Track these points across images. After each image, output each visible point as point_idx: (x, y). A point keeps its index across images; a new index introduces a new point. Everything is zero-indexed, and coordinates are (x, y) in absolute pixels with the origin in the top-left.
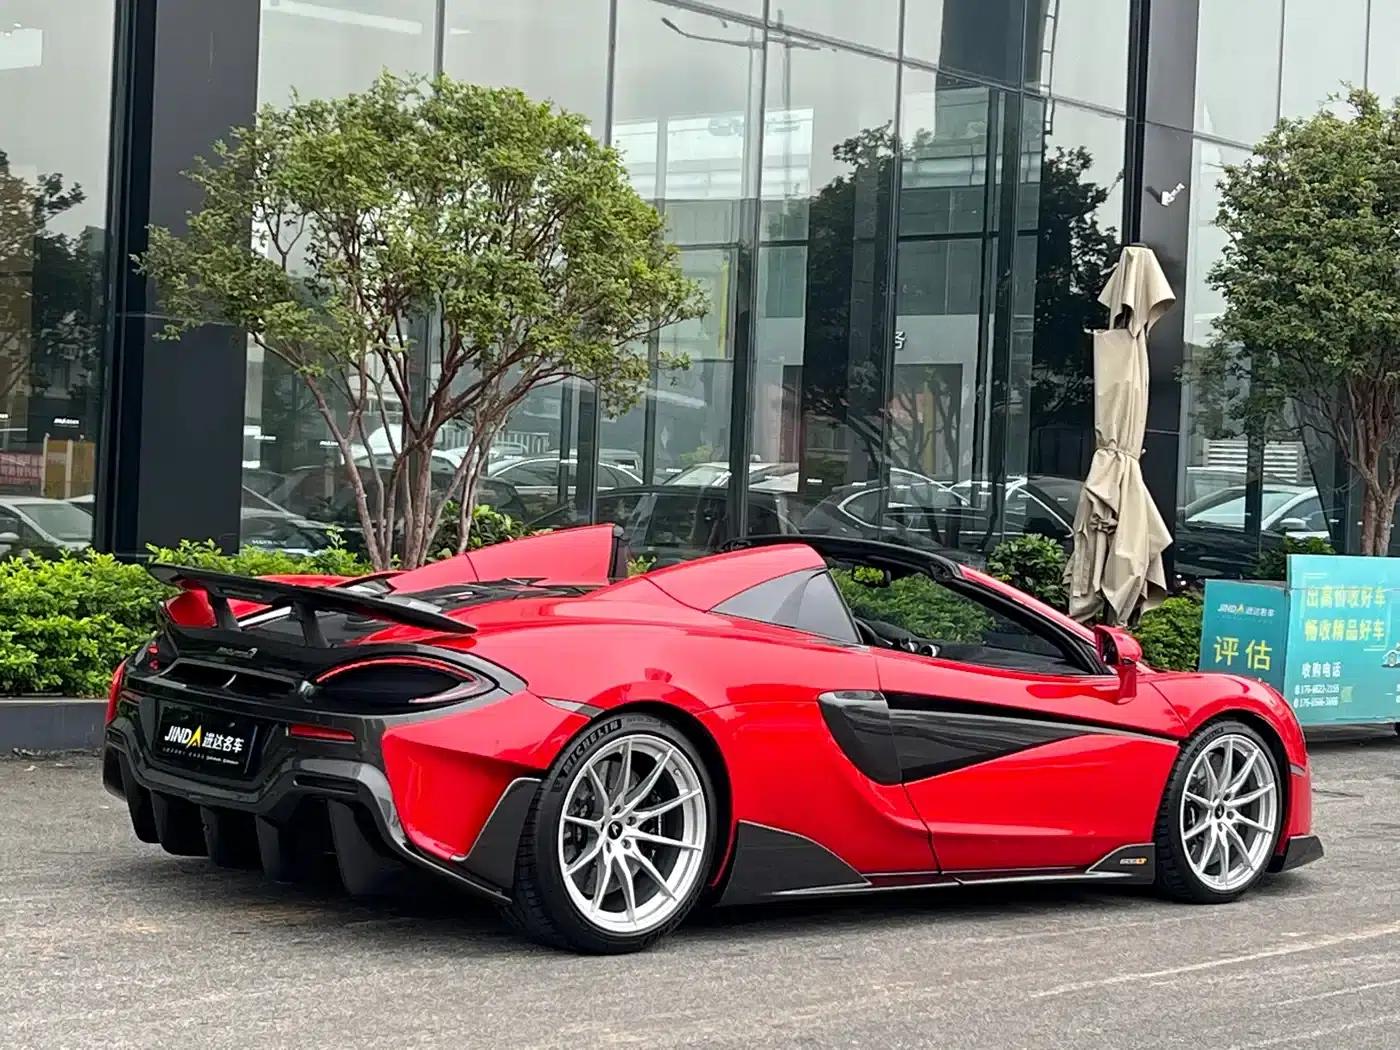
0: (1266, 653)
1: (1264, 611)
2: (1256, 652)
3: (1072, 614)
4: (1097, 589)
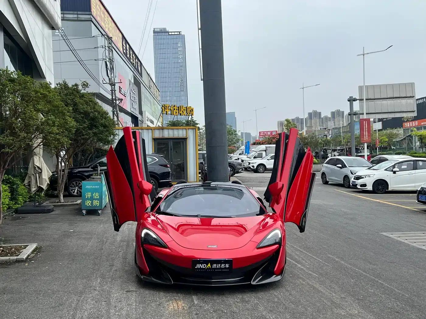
0: (98, 195)
1: (97, 187)
2: (95, 195)
3: (32, 191)
4: (39, 186)
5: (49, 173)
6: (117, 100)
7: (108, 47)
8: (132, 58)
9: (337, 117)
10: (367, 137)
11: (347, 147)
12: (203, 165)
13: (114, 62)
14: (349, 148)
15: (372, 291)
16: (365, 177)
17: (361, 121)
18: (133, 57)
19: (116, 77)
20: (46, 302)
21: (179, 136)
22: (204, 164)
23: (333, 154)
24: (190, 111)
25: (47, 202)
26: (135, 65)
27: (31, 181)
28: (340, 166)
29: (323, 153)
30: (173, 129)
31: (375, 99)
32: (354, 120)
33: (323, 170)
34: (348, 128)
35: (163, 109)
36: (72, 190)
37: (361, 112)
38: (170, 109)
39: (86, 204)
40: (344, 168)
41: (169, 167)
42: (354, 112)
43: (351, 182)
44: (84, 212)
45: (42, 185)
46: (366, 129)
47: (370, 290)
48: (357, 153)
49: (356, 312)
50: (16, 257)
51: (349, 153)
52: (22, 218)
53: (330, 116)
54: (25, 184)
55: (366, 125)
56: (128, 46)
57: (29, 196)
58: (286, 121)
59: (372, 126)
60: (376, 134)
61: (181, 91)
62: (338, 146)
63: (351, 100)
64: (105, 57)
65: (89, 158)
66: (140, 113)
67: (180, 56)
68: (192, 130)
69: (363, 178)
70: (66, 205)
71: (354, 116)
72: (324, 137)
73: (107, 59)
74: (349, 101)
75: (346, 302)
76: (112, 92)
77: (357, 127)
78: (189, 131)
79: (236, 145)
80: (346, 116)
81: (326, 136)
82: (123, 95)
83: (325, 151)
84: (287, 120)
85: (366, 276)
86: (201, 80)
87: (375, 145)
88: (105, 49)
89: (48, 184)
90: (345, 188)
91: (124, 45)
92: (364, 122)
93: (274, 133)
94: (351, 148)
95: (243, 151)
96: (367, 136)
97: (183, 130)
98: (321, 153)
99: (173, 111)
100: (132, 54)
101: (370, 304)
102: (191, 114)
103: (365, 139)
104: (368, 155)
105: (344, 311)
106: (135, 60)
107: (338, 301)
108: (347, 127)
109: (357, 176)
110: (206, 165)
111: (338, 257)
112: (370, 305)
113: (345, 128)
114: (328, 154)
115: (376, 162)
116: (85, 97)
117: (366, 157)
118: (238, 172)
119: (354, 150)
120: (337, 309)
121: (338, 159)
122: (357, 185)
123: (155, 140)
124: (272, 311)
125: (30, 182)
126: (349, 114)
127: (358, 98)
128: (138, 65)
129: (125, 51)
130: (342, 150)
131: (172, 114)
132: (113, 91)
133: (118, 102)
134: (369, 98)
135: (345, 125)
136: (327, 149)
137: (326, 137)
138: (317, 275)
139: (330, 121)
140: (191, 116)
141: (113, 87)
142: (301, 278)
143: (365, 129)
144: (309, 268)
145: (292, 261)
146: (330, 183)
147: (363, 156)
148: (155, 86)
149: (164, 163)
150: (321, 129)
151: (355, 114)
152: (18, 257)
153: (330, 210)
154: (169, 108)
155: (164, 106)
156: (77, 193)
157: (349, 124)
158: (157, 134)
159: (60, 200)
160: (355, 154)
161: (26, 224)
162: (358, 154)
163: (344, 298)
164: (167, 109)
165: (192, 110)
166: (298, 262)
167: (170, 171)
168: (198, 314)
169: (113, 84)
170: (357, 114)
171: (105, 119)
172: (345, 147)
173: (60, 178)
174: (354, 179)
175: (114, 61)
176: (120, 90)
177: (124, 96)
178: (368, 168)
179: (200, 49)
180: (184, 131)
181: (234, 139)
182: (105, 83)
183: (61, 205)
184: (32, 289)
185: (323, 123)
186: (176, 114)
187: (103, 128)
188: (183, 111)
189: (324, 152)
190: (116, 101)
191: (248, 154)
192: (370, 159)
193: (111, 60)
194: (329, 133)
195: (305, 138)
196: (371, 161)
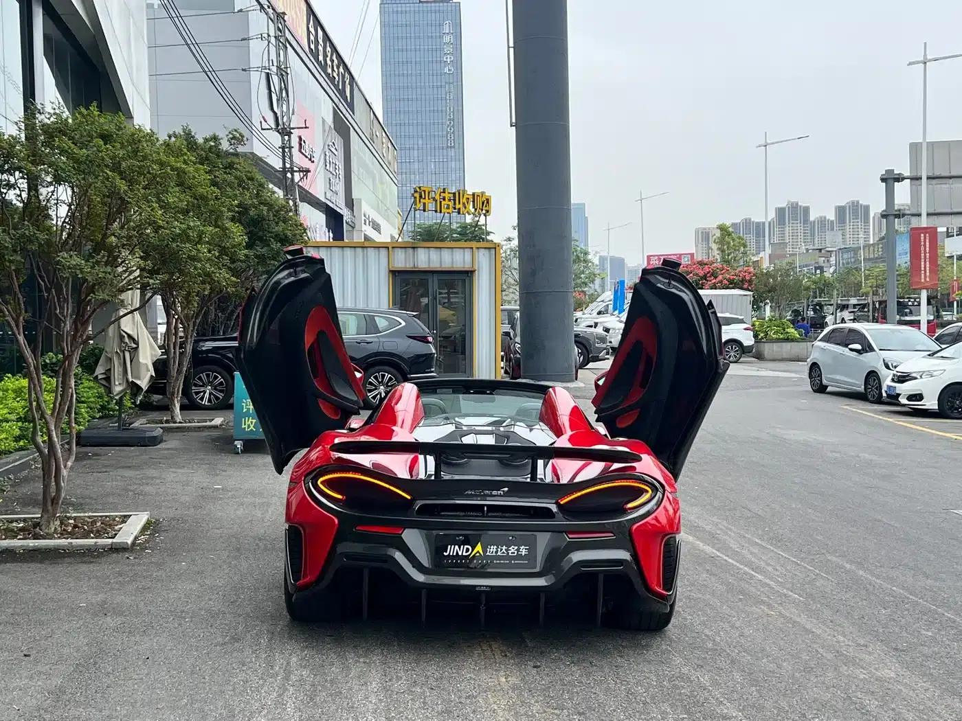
3: (115, 394)
4: (131, 380)
5: (154, 350)
6: (296, 171)
7: (275, 37)
8: (329, 62)
9: (852, 221)
10: (928, 274)
11: (876, 298)
12: (511, 339)
13: (289, 76)
14: (881, 303)
15: (930, 634)
16: (921, 377)
17: (915, 234)
18: (332, 61)
19: (293, 114)
20: (202, 634)
21: (455, 266)
22: (512, 337)
23: (841, 316)
24: (483, 203)
25: (143, 420)
26: (338, 82)
27: (112, 369)
28: (858, 347)
29: (812, 313)
30: (440, 248)
31: (951, 177)
32: (896, 228)
33: (815, 356)
34: (880, 250)
35: (415, 198)
36: (197, 393)
37: (914, 211)
38: (434, 199)
39: (243, 426)
40: (867, 352)
41: (430, 343)
42: (896, 211)
43: (884, 388)
44: (239, 444)
45: (140, 379)
46: (925, 253)
47: (924, 632)
48: (900, 316)
49: (893, 675)
50: (110, 541)
51: (880, 315)
52: (93, 455)
53: (831, 216)
54: (97, 376)
55: (927, 243)
56: (320, 33)
57: (100, 405)
58: (719, 230)
59: (941, 244)
60: (953, 268)
61: (448, 147)
62: (851, 296)
63: (890, 179)
64: (269, 63)
65: (234, 317)
66: (347, 205)
67: (448, 56)
68: (487, 251)
69: (916, 378)
70: (188, 427)
71: (896, 220)
72: (816, 272)
73: (271, 67)
74: (883, 180)
75: (870, 654)
76: (284, 152)
77: (903, 248)
78: (478, 252)
79: (586, 289)
80: (874, 218)
81: (821, 268)
82: (307, 157)
83: (819, 308)
84: (722, 228)
85: (914, 603)
86: (511, 126)
87: (949, 294)
88: (269, 42)
89: (152, 376)
90: (867, 403)
91: (312, 30)
92: (922, 235)
93: (686, 259)
94: (886, 301)
95: (608, 305)
96: (928, 271)
97: (464, 252)
98: (807, 313)
99: (441, 202)
100: (329, 55)
101: (923, 660)
102: (484, 212)
103: (923, 280)
104: (929, 322)
105: (865, 672)
106: (338, 68)
107: (851, 652)
108: (876, 247)
109: (899, 374)
110: (518, 339)
111: (851, 562)
112: (924, 662)
113: (872, 248)
114: (825, 317)
115: (950, 338)
116: (236, 169)
117: (924, 326)
118: (596, 359)
119: (892, 307)
120: (849, 668)
121: (851, 331)
122: (899, 395)
123: (395, 273)
124: (702, 667)
125: (110, 370)
126: (884, 216)
127: (907, 173)
128: (344, 83)
129: (313, 46)
130: (864, 306)
131: (439, 210)
132: (285, 149)
133: (297, 177)
134: (937, 173)
135: (871, 242)
136: (823, 303)
137: (822, 272)
138: (801, 599)
139: (832, 229)
140: (485, 215)
141: (286, 138)
142: (763, 602)
143: (923, 255)
144: (782, 583)
145: (742, 567)
146: (829, 389)
147: (916, 324)
148: (384, 134)
149: (419, 333)
150: (807, 250)
151: (899, 215)
152: (114, 540)
153: (830, 455)
154: (432, 195)
155: (418, 190)
156: (210, 401)
157: (883, 238)
158: (402, 261)
159: (172, 417)
160: (895, 317)
161: (108, 470)
162: (903, 318)
163: (863, 646)
164: (425, 198)
165: (488, 200)
166: (757, 569)
167: (434, 351)
168: (539, 667)
169: (285, 132)
170: (904, 215)
171: (285, 224)
172: (870, 301)
173: (174, 362)
174: (893, 380)
175: (289, 72)
176: (300, 144)
177: (310, 160)
178: (929, 355)
179: (509, 47)
180: (468, 253)
181: (583, 272)
182: (268, 129)
183: (178, 428)
184: (164, 606)
185: (813, 235)
186: (448, 211)
187: (279, 244)
188: (464, 204)
189: (815, 310)
190: (292, 175)
191: (619, 313)
192: (935, 332)
193: (282, 69)
194: (828, 261)
195: (768, 274)
196: (937, 335)
